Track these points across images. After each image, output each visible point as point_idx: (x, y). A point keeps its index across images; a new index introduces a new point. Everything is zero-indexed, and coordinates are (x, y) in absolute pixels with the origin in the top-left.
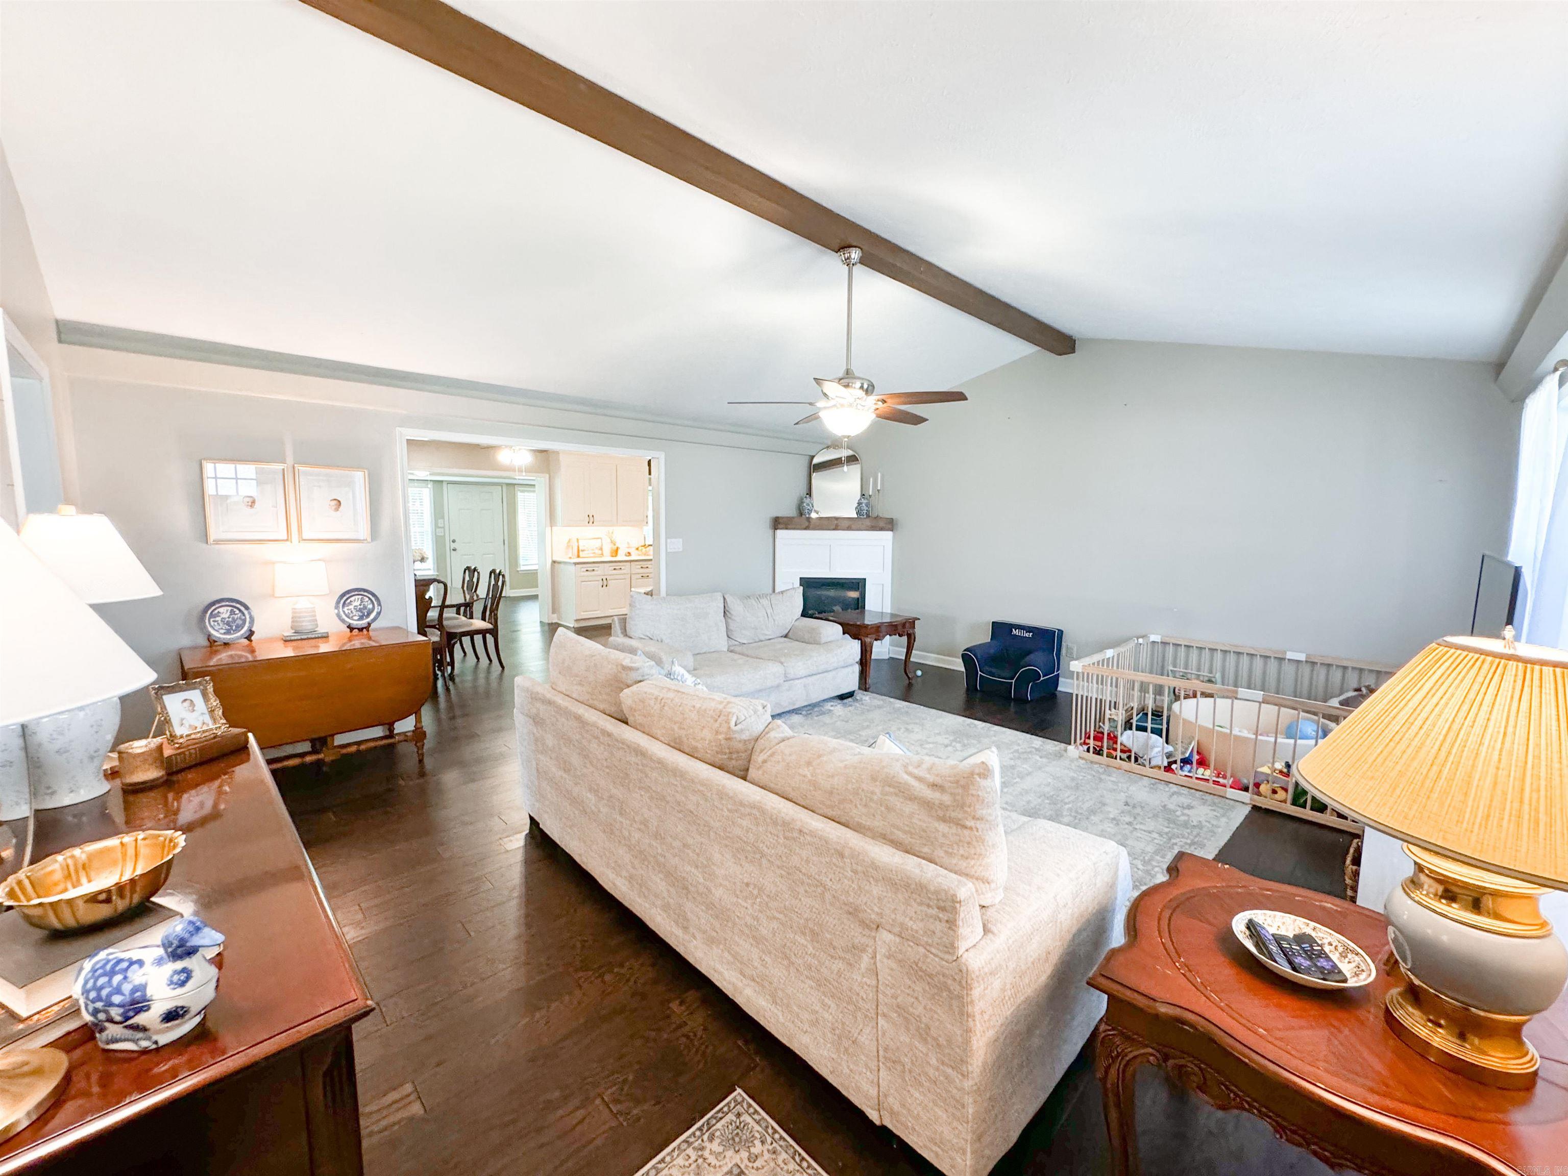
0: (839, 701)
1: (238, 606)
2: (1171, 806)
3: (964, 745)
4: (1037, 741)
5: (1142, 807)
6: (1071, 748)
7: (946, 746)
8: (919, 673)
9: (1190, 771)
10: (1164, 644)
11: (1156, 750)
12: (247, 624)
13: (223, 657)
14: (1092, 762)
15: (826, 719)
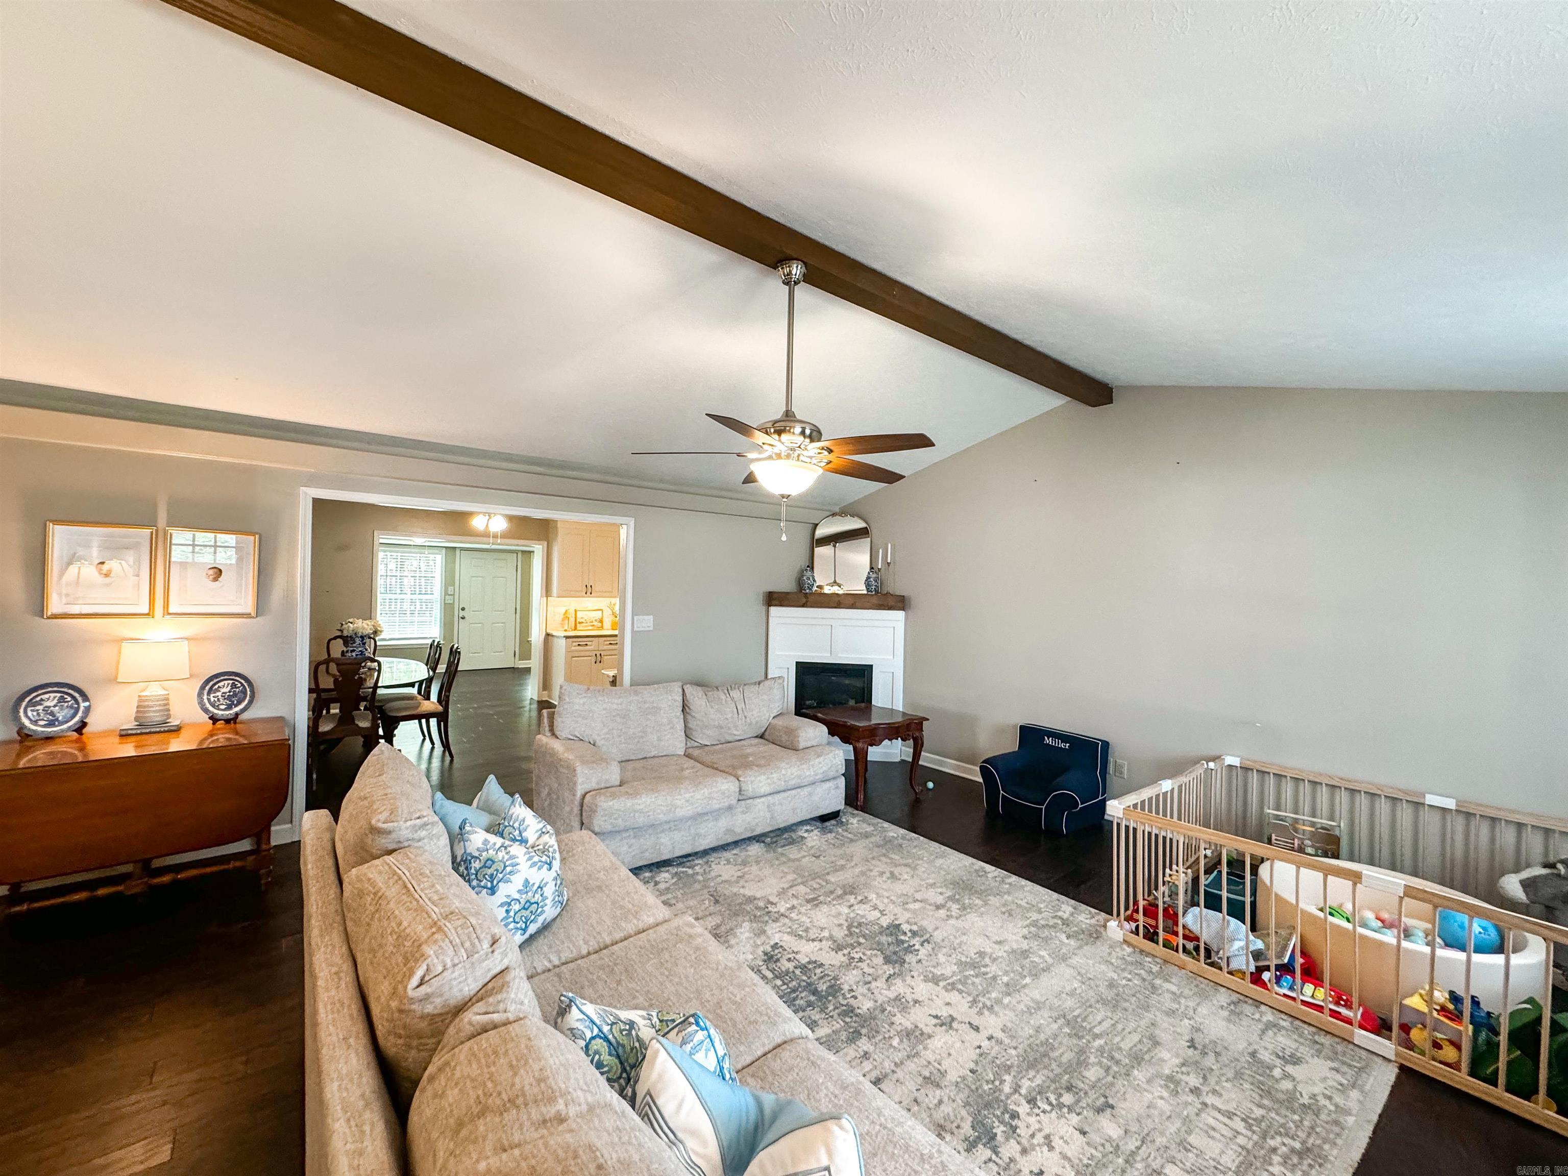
0: (818, 824)
1: (70, 691)
2: (1265, 1056)
3: (964, 908)
4: (1067, 906)
5: (1217, 1054)
6: (1113, 924)
7: (938, 907)
8: (930, 785)
9: (1291, 988)
10: (1246, 769)
11: (1238, 944)
12: (80, 714)
13: (40, 756)
14: (1142, 951)
15: (793, 852)
